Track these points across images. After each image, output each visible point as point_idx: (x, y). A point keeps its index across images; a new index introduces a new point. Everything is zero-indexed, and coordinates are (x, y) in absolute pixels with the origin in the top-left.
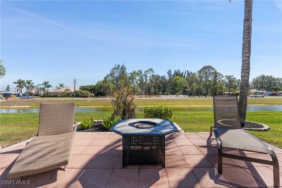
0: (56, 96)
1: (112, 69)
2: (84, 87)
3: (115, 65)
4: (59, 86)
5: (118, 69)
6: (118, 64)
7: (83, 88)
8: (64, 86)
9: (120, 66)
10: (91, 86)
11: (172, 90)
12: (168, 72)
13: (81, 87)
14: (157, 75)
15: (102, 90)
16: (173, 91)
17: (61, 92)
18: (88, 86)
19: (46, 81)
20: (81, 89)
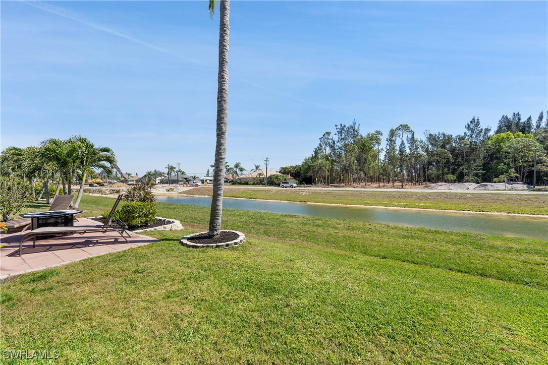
0: (246, 184)
1: (323, 136)
2: (286, 168)
3: (336, 126)
4: (255, 168)
5: (341, 132)
6: (341, 124)
7: (285, 171)
8: (260, 168)
9: (345, 126)
10: (296, 167)
11: (481, 171)
12: (469, 125)
13: (282, 168)
14: (444, 135)
15: (310, 173)
16: (483, 172)
17: (253, 178)
18: (291, 167)
19: (238, 162)
20: (282, 173)
